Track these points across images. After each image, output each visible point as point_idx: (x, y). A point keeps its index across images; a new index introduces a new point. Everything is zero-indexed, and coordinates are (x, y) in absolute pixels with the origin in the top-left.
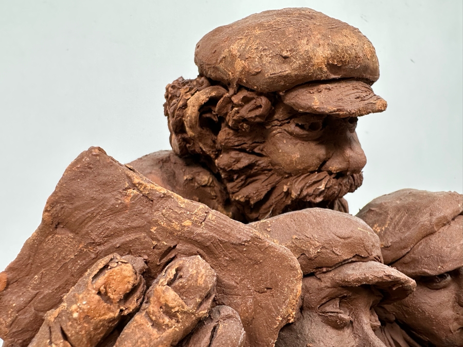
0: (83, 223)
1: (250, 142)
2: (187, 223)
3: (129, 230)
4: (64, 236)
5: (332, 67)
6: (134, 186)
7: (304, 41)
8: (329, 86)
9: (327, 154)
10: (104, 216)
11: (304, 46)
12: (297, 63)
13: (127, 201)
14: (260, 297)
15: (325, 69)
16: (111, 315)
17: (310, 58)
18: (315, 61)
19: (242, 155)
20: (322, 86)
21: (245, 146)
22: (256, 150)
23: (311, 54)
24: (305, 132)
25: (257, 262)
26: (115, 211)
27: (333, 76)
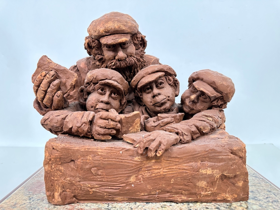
0: (41, 67)
1: (100, 52)
2: (53, 66)
3: (46, 68)
4: (40, 68)
5: (106, 32)
6: (47, 61)
7: (98, 27)
8: (107, 37)
9: (115, 54)
10: (44, 65)
11: (98, 28)
12: (97, 32)
13: (46, 63)
14: (67, 79)
15: (104, 33)
16: (42, 78)
17: (99, 31)
18: (100, 31)
19: (99, 56)
20: (105, 37)
21: (99, 53)
22: (102, 54)
23: (99, 30)
24: (108, 49)
25: (66, 73)
26: (45, 65)
27: (108, 34)
